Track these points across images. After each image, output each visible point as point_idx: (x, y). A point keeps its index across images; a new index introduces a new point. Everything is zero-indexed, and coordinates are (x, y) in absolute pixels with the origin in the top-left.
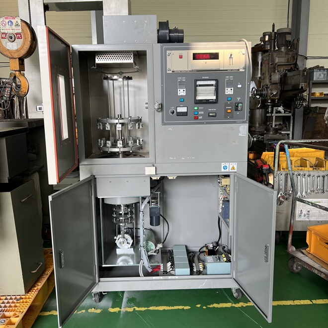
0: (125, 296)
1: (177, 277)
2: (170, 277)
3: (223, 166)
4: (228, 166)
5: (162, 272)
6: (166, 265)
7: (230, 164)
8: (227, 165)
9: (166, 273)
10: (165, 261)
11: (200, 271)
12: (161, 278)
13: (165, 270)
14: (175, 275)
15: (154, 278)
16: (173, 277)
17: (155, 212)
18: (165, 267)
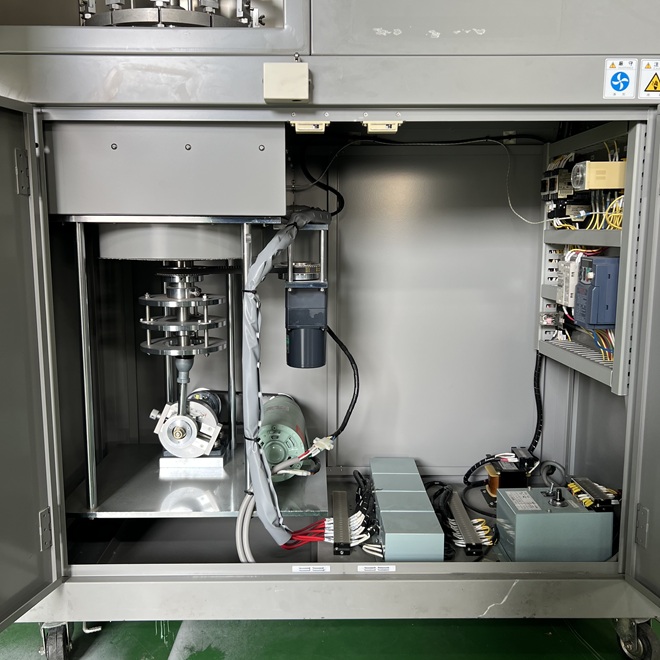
0: (182, 639)
1: (392, 568)
2: (361, 568)
3: (609, 74)
4: (631, 74)
5: (331, 549)
6: (346, 525)
7: (645, 62)
8: (629, 67)
9: (344, 551)
10: (342, 509)
11: (480, 546)
12: (326, 568)
13: (342, 541)
14: (383, 560)
15: (297, 568)
16: (376, 568)
17: (307, 311)
18: (342, 528)
